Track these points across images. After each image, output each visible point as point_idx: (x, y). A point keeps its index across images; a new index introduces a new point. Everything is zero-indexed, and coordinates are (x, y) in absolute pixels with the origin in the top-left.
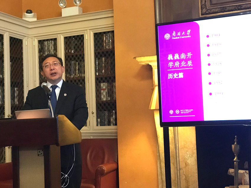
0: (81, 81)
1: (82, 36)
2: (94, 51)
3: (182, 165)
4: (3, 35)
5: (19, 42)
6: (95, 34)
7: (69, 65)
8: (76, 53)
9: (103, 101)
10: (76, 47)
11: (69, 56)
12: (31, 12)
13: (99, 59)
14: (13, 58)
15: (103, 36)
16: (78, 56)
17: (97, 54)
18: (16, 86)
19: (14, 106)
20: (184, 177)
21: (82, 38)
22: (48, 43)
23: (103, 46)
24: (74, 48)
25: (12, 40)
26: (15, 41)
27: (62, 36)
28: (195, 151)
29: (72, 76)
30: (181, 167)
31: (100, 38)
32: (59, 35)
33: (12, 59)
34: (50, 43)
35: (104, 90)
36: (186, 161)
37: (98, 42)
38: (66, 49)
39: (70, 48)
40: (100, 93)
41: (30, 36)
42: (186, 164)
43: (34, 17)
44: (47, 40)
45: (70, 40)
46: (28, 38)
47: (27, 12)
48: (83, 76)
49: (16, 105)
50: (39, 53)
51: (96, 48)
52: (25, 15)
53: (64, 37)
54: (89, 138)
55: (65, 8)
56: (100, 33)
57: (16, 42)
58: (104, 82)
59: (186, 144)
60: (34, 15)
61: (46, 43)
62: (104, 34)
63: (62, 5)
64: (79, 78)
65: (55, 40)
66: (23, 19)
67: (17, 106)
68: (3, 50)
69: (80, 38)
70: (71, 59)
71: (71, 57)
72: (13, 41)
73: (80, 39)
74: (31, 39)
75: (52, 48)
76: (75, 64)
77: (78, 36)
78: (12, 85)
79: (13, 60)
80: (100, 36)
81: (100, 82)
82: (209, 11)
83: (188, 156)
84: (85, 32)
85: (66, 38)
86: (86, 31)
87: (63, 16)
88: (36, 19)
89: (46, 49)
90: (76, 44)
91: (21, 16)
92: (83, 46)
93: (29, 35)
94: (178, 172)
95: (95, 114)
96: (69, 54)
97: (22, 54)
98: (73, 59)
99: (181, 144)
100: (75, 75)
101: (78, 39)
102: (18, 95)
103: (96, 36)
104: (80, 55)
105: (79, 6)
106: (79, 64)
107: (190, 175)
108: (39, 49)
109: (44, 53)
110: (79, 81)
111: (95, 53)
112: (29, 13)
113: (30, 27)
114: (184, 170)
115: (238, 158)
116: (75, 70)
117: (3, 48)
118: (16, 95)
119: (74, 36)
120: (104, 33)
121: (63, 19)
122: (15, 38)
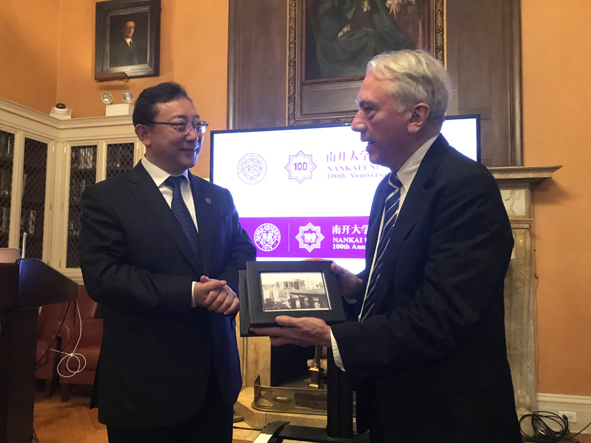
1: (132, 144)
4: (14, 135)
5: (41, 147)
8: (123, 168)
10: (123, 160)
11: (112, 171)
12: (63, 107)
14: (30, 168)
18: (31, 208)
21: (131, 148)
22: (85, 151)
24: (121, 160)
25: (29, 143)
27: (104, 143)
32: (100, 141)
34: (87, 152)
38: (108, 162)
39: (115, 160)
41: (60, 140)
43: (67, 113)
44: (84, 147)
45: (116, 149)
46: (57, 143)
47: (58, 107)
49: (30, 235)
50: (72, 163)
52: (54, 110)
53: (107, 145)
55: (111, 104)
57: (36, 146)
61: (82, 151)
63: (106, 100)
65: (95, 147)
66: (51, 115)
67: (32, 236)
71: (115, 172)
72: (31, 144)
73: (129, 148)
74: (62, 143)
75: (90, 159)
77: (126, 144)
78: (25, 208)
79: (29, 172)
82: (298, 123)
84: (135, 141)
85: (109, 146)
87: (107, 115)
88: (70, 117)
89: (82, 159)
90: (123, 156)
91: (48, 111)
92: (132, 159)
93: (59, 138)
94: (245, 339)
96: (112, 168)
97: (45, 163)
101: (126, 148)
102: (35, 221)
105: (130, 104)
107: (260, 344)
108: (72, 159)
109: (79, 163)
112: (61, 108)
113: (61, 127)
119: (121, 145)
121: (107, 119)
122: (34, 141)
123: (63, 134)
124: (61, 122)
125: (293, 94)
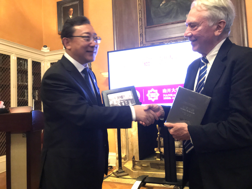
3: (130, 136)
4: (27, 60)
5: (38, 64)
12: (46, 47)
18: (36, 89)
20: (131, 143)
25: (33, 63)
28: (137, 128)
30: (129, 137)
33: (34, 74)
36: (132, 134)
41: (46, 60)
42: (132, 136)
46: (44, 62)
47: (44, 47)
52: (42, 48)
57: (36, 64)
60: (48, 49)
66: (42, 50)
67: (37, 101)
72: (34, 63)
74: (46, 62)
78: (34, 89)
83: (133, 130)
91: (40, 49)
94: (127, 140)
97: (40, 71)
107: (134, 142)
113: (46, 55)
114: (131, 139)
115: (160, 133)
117: (27, 67)
122: (36, 62)
123: (47, 58)
124: (46, 53)
125: (142, 33)
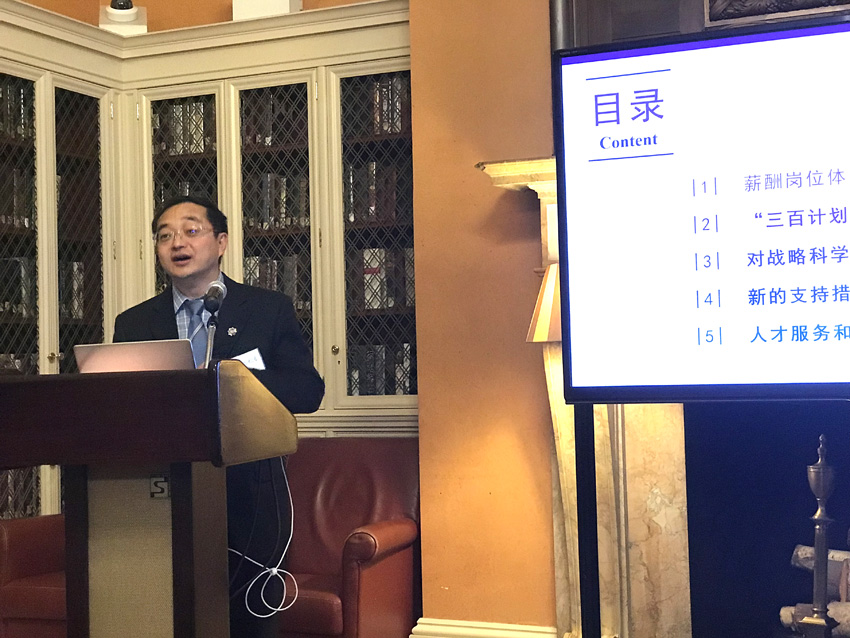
0: (297, 241)
1: (302, 87)
2: (343, 139)
3: (637, 531)
4: (33, 82)
5: (86, 108)
6: (346, 83)
7: (256, 186)
8: (281, 147)
9: (369, 310)
10: (281, 127)
11: (255, 157)
12: (128, 5)
13: (357, 167)
14: (68, 159)
15: (370, 87)
16: (288, 155)
17: (351, 149)
18: (75, 255)
19: (71, 323)
20: (643, 573)
21: (300, 96)
22: (184, 110)
23: (372, 124)
24: (274, 128)
25: (62, 101)
26: (72, 104)
27: (232, 87)
28: (682, 486)
29: (265, 224)
30: (632, 538)
31: (363, 97)
32: (222, 83)
33: (63, 166)
34: (191, 112)
35: (374, 272)
36: (650, 519)
37: (356, 108)
38: (245, 131)
39: (260, 130)
40: (362, 284)
41: (124, 87)
42: (652, 530)
43: (137, 21)
44: (183, 101)
45: (261, 101)
46: (117, 94)
47: (115, 6)
48: (303, 224)
49: (77, 320)
50: (154, 144)
51: (350, 128)
52: (106, 12)
53: (241, 92)
54: (322, 436)
56: (363, 78)
57: (77, 105)
58: (374, 245)
59: (651, 462)
60: (138, 15)
61: (178, 111)
62: (377, 81)
64: (290, 232)
65: (210, 98)
66: (101, 26)
67: (81, 323)
68: (34, 134)
69: (295, 97)
70: (262, 167)
71: (262, 158)
72: (67, 102)
73: (293, 97)
74: (128, 95)
75: (197, 126)
76: (277, 184)
77: (287, 87)
78: (65, 255)
79: (68, 170)
80: (363, 87)
81: (361, 247)
82: (737, 6)
83: (659, 500)
84: (311, 76)
85: (245, 95)
86: (314, 72)
87: (236, 18)
88: (146, 27)
89: (179, 130)
90: (281, 117)
91: (92, 18)
92: (303, 124)
93: (122, 82)
94: (624, 554)
95: (343, 355)
96: (255, 150)
97: (97, 146)
98: (268, 166)
99: (633, 459)
100: (275, 220)
101: (287, 97)
102: (84, 287)
103: (350, 88)
104: (295, 154)
106: (289, 184)
107: (661, 567)
108: (155, 130)
109: (171, 144)
110: (290, 240)
111: (345, 148)
112: (122, 8)
113: (125, 54)
114: (643, 547)
115: (828, 512)
116: (277, 203)
117: (33, 127)
118: (76, 288)
119: (273, 89)
120: (377, 77)
121: (237, 29)
122: (72, 93)
123: (128, 73)
124: (125, 44)
